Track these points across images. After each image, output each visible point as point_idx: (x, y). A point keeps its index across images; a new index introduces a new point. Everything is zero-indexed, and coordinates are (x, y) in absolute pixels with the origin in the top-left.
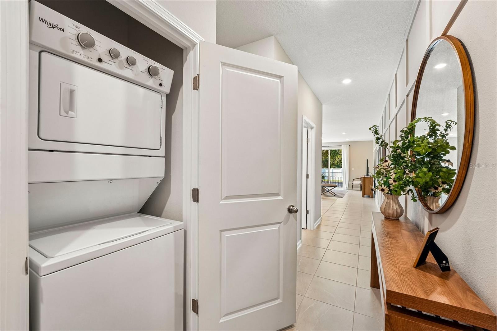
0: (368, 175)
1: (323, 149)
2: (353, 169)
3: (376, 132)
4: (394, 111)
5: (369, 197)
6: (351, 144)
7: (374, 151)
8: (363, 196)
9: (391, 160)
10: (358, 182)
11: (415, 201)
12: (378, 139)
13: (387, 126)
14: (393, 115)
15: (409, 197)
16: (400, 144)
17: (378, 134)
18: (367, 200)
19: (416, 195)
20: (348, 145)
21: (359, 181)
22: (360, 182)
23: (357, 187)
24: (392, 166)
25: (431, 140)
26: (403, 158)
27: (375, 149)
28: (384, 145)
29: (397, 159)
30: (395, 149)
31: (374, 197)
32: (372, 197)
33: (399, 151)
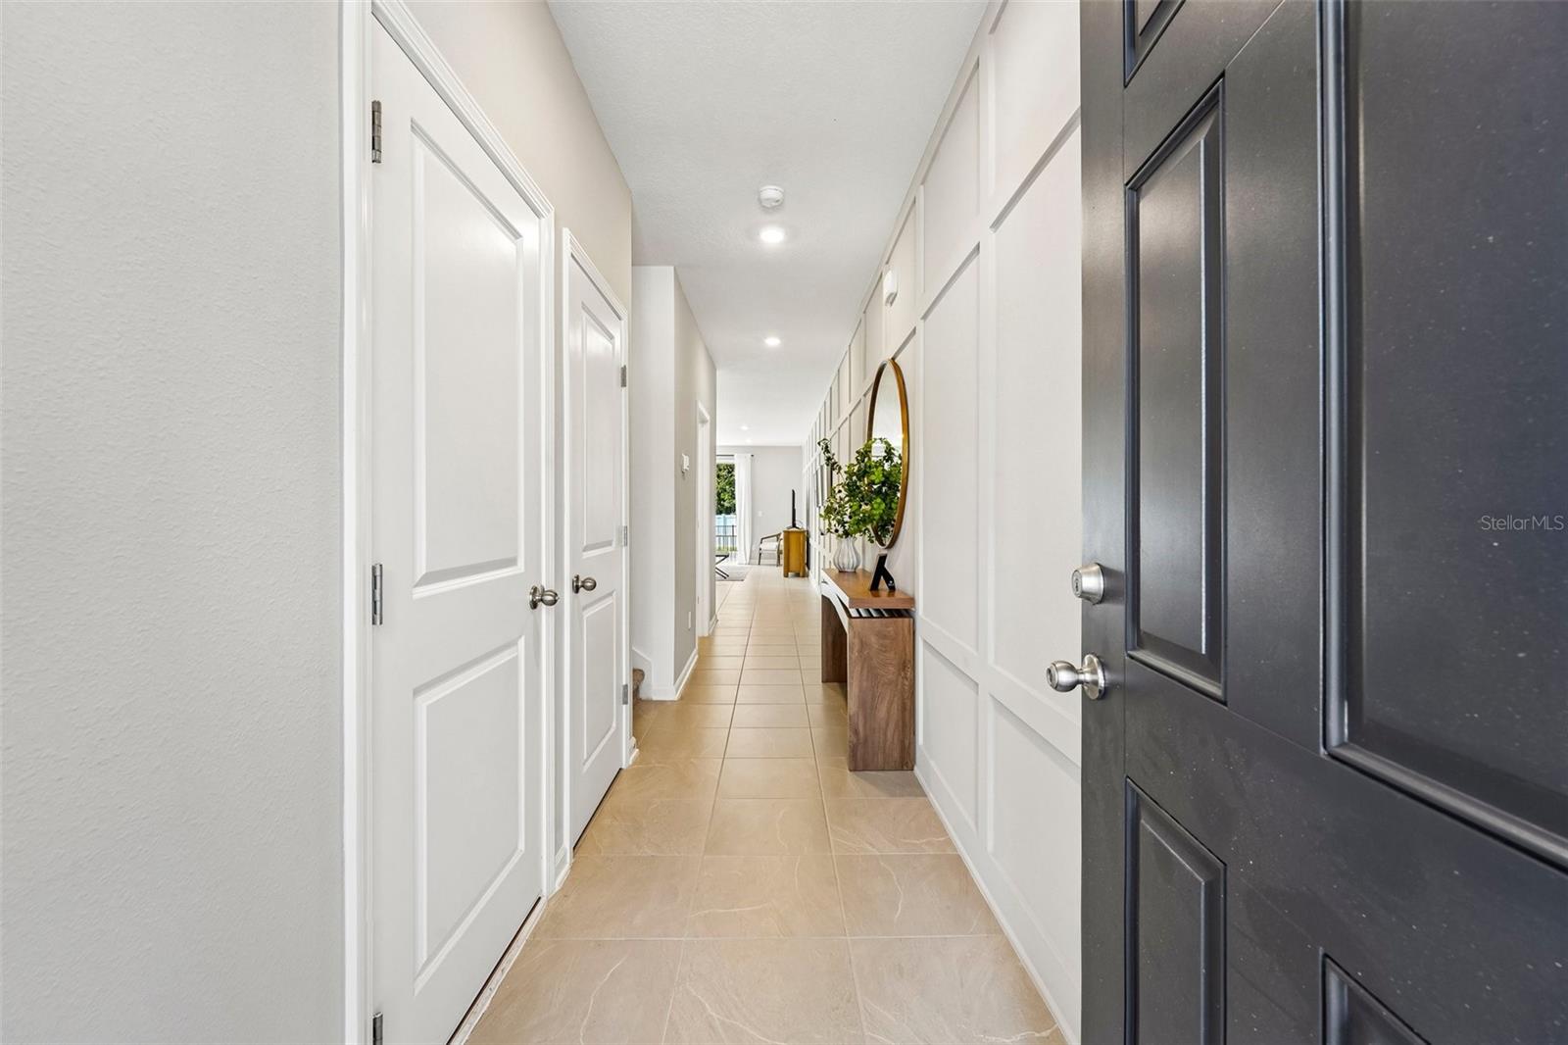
0: (794, 525)
1: (720, 461)
2: (760, 514)
3: (827, 450)
4: (847, 408)
5: (797, 575)
6: (754, 453)
7: (804, 471)
8: (786, 576)
9: (845, 490)
10: (771, 546)
11: (872, 542)
12: (829, 459)
13: (835, 428)
14: (845, 414)
15: (867, 538)
16: (856, 468)
17: (828, 452)
18: (794, 583)
19: (873, 535)
20: (749, 455)
21: (773, 541)
22: (777, 544)
23: (770, 557)
24: (847, 499)
25: (887, 466)
26: (858, 488)
27: (807, 467)
28: (832, 464)
29: (852, 489)
30: (850, 474)
31: (808, 576)
32: (803, 576)
33: (854, 478)
